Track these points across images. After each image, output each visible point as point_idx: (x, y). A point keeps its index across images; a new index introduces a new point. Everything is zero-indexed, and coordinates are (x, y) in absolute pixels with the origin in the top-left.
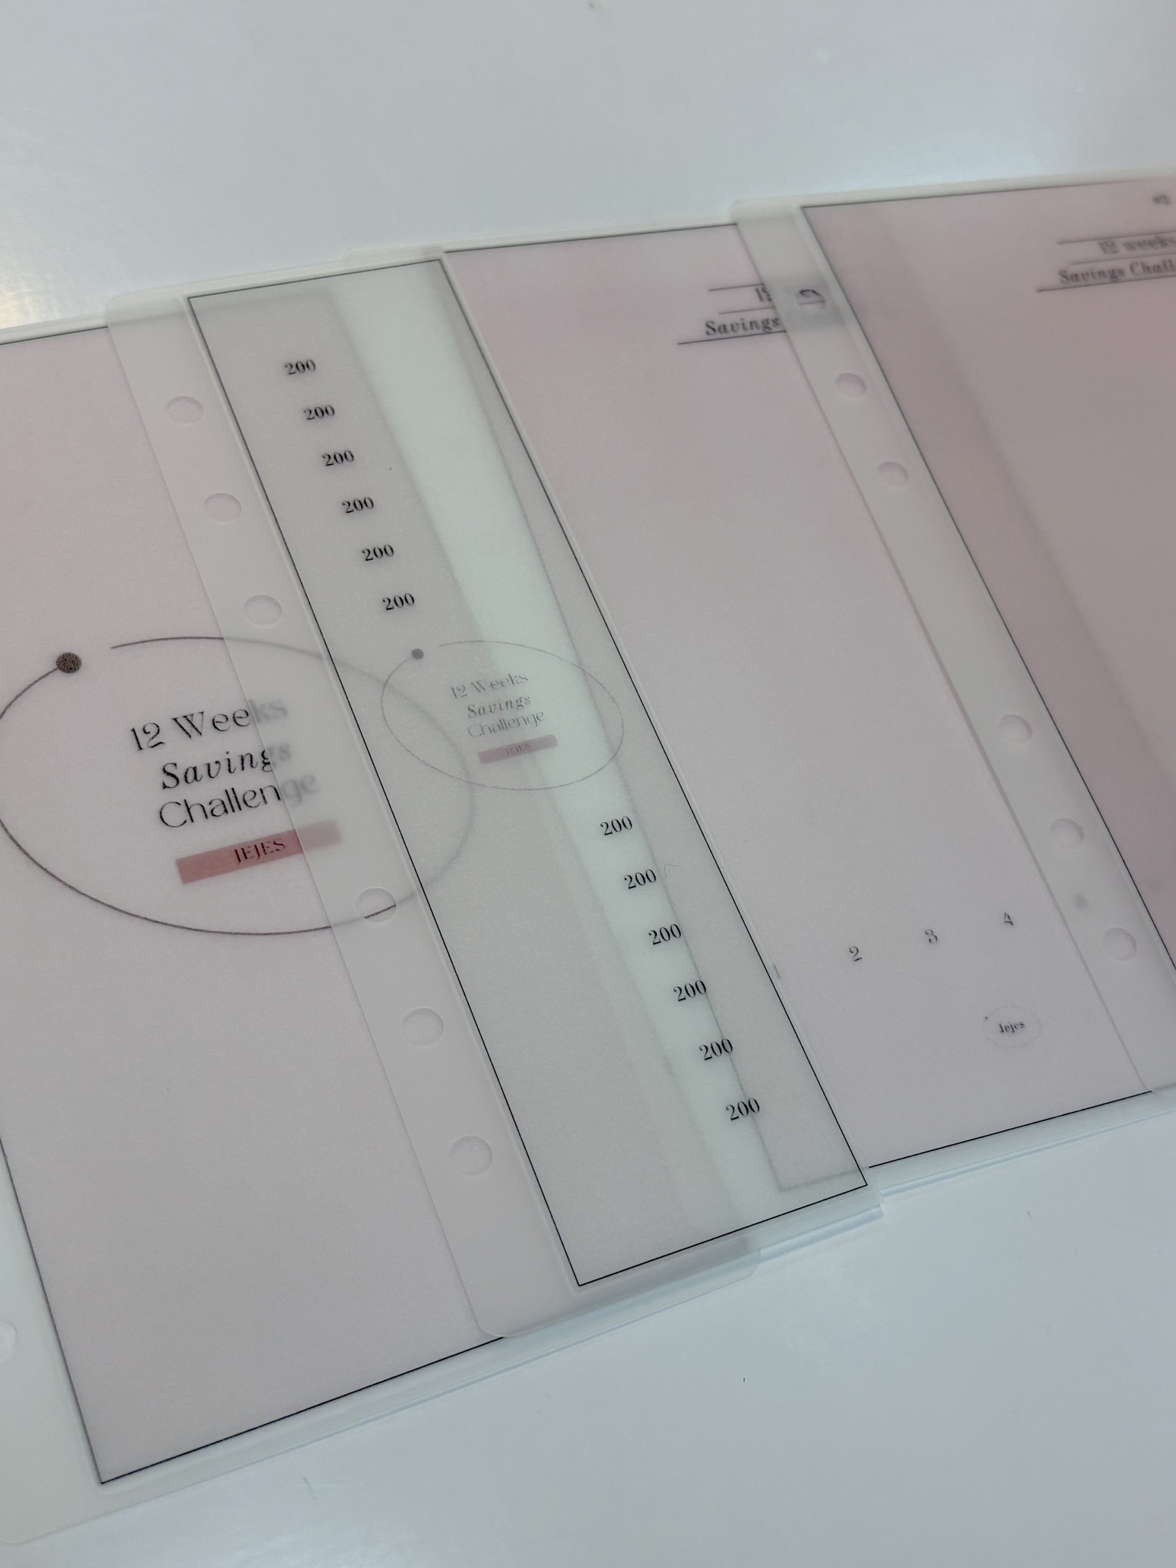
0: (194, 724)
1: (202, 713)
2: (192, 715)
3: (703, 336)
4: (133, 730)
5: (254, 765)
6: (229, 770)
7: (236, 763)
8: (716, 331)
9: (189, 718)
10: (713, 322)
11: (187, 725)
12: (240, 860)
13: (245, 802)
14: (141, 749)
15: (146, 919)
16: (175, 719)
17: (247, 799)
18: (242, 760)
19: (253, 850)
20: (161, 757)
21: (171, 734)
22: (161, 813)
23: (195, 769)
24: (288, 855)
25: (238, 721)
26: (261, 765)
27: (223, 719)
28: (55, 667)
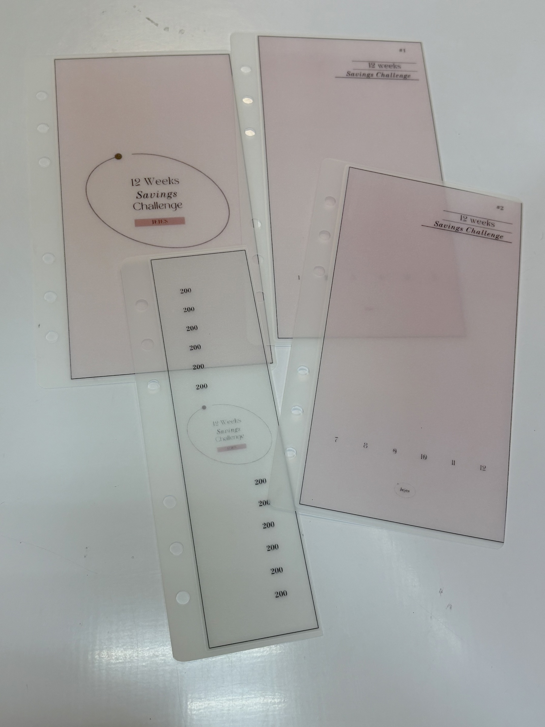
0: (151, 181)
1: (154, 178)
2: (150, 178)
3: (345, 76)
4: (132, 180)
5: (165, 196)
6: (157, 197)
7: (160, 195)
8: (350, 75)
9: (150, 179)
10: (350, 72)
11: (148, 181)
12: (153, 223)
13: (159, 207)
14: (133, 185)
15: (122, 234)
16: (145, 179)
17: (160, 206)
18: (162, 194)
19: (158, 221)
20: (138, 189)
21: (143, 182)
22: (134, 205)
23: (147, 194)
24: (168, 224)
25: (164, 182)
26: (167, 197)
27: (159, 181)
28: (114, 157)
